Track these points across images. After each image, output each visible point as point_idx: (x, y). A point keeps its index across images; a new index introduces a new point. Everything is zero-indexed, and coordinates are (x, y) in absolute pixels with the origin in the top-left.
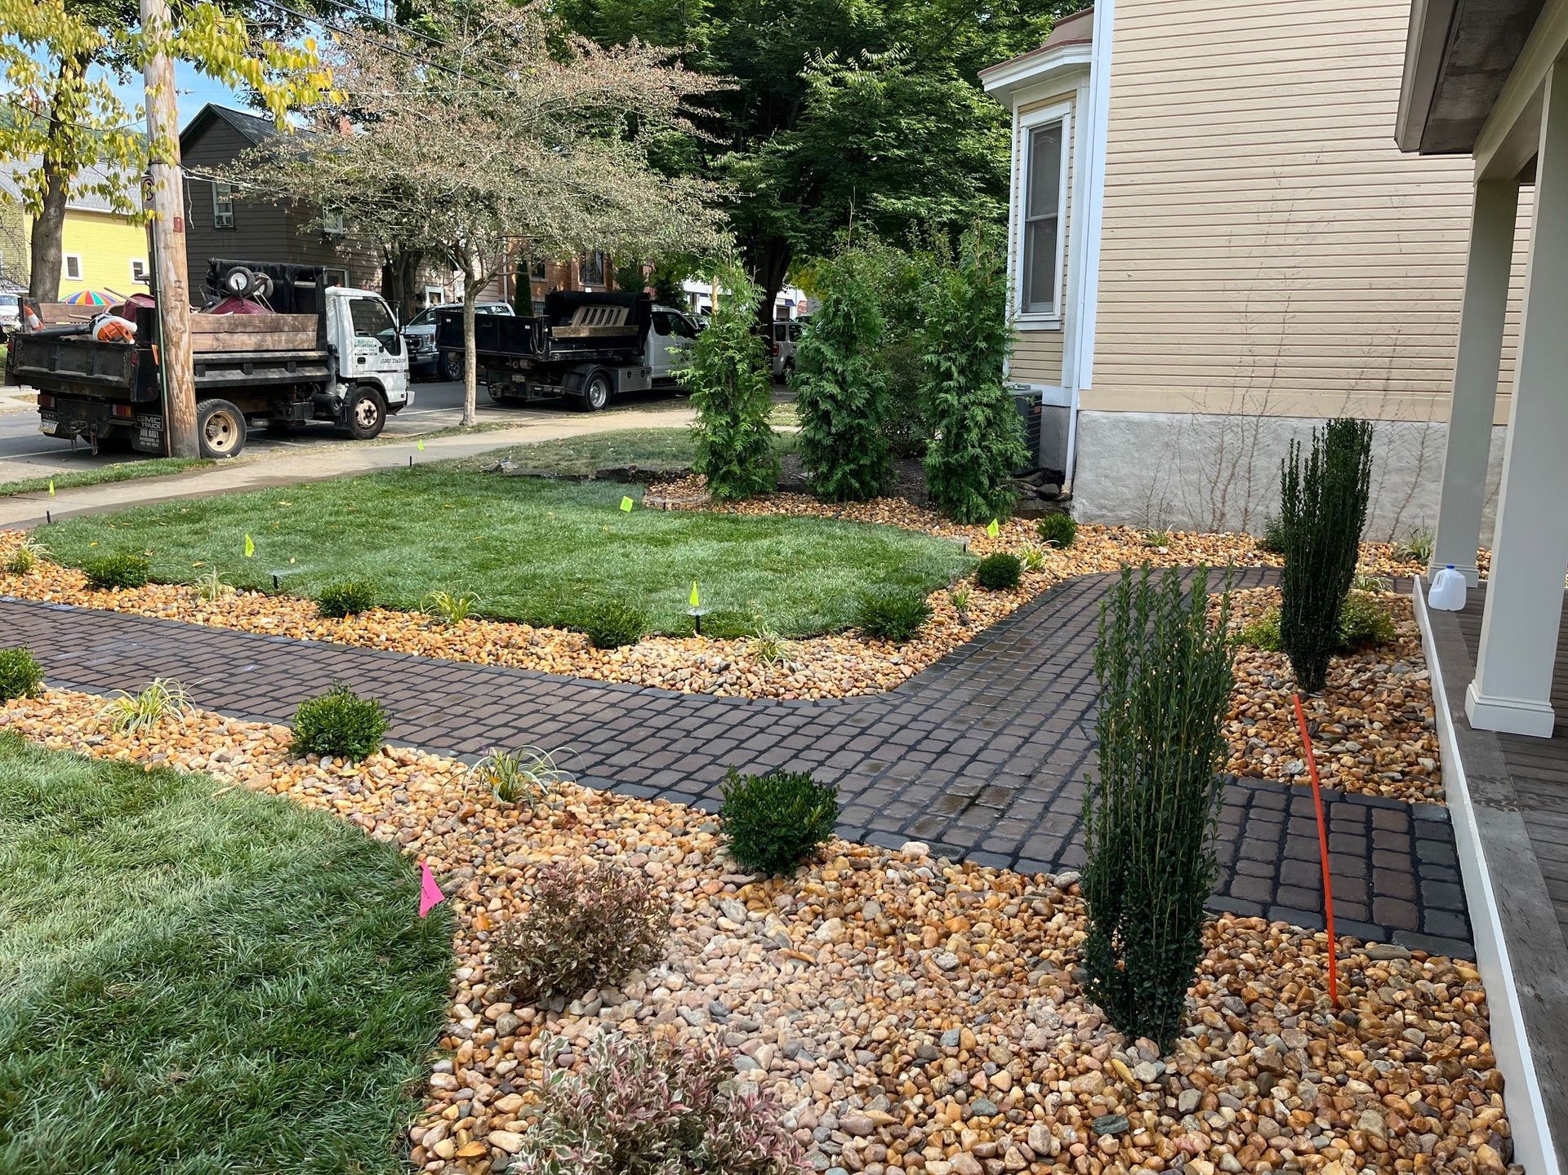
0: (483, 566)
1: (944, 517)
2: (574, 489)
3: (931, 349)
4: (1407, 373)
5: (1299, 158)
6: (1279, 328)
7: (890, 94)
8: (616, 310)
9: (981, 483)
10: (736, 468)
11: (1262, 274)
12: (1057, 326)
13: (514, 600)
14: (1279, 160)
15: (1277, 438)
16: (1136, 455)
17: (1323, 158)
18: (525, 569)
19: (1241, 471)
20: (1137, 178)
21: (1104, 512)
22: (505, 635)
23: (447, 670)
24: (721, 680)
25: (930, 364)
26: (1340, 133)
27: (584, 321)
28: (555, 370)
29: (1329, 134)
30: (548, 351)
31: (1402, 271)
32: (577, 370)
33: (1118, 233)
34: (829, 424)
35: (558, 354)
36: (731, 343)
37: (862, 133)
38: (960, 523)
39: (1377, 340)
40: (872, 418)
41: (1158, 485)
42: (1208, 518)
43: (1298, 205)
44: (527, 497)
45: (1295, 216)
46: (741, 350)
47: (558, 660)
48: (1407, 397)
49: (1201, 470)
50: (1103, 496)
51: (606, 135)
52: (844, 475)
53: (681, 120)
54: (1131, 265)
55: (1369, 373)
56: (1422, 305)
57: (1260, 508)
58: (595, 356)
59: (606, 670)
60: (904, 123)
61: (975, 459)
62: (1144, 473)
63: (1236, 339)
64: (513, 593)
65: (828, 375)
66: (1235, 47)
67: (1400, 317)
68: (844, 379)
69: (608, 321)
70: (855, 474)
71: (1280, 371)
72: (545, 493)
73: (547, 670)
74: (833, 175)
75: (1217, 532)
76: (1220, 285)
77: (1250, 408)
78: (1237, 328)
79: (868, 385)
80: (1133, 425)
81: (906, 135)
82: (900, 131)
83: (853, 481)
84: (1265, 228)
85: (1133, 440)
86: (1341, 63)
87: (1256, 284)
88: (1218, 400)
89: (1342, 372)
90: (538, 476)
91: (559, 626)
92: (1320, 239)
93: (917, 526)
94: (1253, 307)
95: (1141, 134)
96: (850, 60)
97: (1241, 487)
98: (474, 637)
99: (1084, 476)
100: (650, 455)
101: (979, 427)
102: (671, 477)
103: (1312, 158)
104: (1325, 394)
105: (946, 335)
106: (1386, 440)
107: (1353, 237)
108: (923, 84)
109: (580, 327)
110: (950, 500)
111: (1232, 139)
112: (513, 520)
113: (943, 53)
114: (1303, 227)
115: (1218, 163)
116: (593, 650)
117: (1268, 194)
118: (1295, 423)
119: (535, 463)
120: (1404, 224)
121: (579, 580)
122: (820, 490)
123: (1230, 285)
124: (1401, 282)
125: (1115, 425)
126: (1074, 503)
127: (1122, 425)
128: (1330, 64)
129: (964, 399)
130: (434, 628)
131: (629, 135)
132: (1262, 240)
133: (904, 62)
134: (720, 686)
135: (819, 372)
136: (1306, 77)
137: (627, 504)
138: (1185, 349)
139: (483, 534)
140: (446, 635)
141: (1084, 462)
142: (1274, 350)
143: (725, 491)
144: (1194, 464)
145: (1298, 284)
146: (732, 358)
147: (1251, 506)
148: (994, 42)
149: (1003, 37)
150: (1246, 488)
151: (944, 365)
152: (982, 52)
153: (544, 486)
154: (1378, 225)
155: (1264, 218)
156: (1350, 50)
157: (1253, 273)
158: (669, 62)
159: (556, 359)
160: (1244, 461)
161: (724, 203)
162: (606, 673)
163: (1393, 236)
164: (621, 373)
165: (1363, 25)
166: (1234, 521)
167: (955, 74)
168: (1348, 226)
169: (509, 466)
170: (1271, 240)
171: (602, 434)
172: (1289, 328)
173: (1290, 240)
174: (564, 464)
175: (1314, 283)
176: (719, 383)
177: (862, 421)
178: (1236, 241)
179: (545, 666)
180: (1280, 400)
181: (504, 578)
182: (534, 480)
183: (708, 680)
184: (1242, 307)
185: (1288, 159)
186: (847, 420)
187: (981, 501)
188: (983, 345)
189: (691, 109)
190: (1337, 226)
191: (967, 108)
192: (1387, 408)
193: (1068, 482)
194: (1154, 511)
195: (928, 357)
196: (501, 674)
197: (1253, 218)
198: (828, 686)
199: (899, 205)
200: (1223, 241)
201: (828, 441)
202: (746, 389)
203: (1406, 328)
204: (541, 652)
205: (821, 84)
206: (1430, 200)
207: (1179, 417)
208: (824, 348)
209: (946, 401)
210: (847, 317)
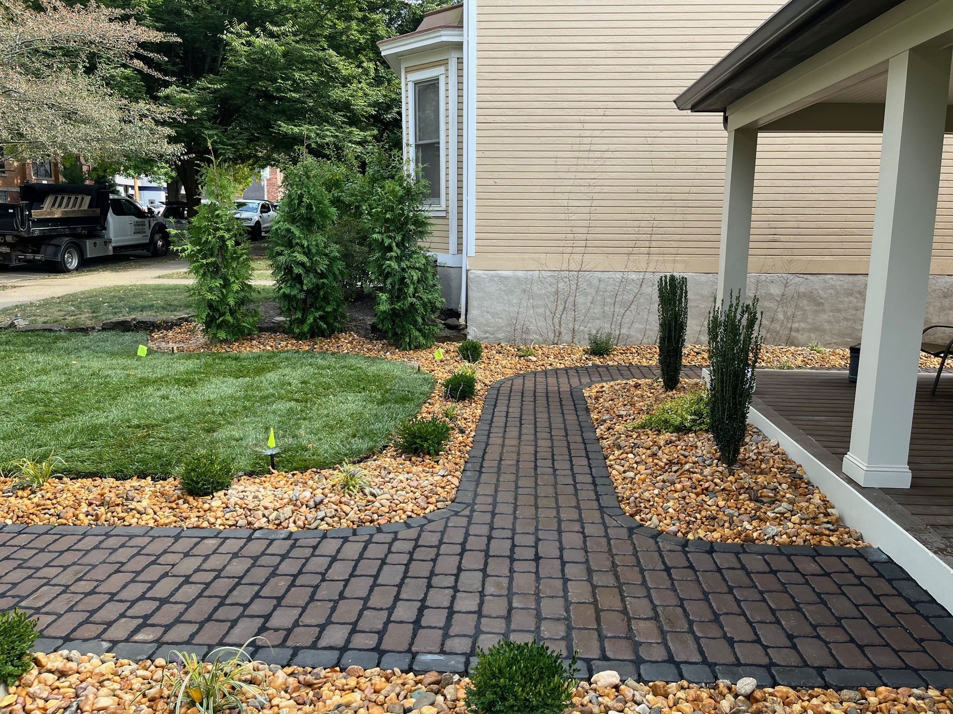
0: (39, 420)
1: (391, 345)
2: (86, 340)
3: (377, 230)
4: (660, 244)
5: (594, 112)
6: (587, 216)
7: (285, 55)
8: (80, 197)
9: (416, 321)
10: (229, 318)
11: (576, 182)
12: (444, 214)
13: (87, 452)
14: (583, 112)
15: (590, 285)
16: (506, 298)
17: (608, 112)
18: (82, 421)
19: (569, 306)
20: (497, 119)
21: (488, 335)
22: (96, 492)
23: (49, 538)
24: (321, 514)
25: (376, 240)
26: (616, 98)
27: (53, 205)
28: (36, 243)
29: (610, 98)
30: (29, 228)
31: (654, 182)
32: (54, 242)
33: (487, 154)
34: (301, 283)
35: (37, 231)
36: (221, 226)
37: (268, 81)
38: (405, 349)
39: (643, 224)
40: (331, 278)
41: (520, 316)
42: (551, 336)
43: (595, 140)
44: (47, 349)
45: (593, 148)
46: (228, 230)
47: (160, 513)
48: (660, 258)
49: (546, 306)
50: (486, 325)
51: (74, 68)
52: (315, 320)
53: (135, 61)
54: (496, 175)
55: (639, 244)
56: (666, 203)
57: (582, 328)
58: (67, 231)
59: (210, 517)
60: (297, 75)
61: (412, 305)
62: (511, 309)
63: (562, 223)
64: (83, 446)
65: (298, 248)
66: (553, 39)
67: (655, 210)
68: (309, 250)
69: (74, 206)
70: (322, 318)
71: (589, 243)
72: (60, 344)
73: (151, 523)
74: (243, 108)
75: (557, 344)
76: (551, 189)
77: (573, 267)
78: (563, 216)
79: (326, 255)
80: (503, 279)
81: (298, 84)
82: (294, 81)
83: (322, 324)
84: (577, 154)
85: (504, 288)
86: (615, 54)
87: (573, 189)
88: (554, 262)
89: (624, 243)
90: (50, 330)
91: (142, 476)
92: (608, 162)
93: (372, 354)
94: (572, 203)
95: (499, 91)
96: (257, 29)
97: (570, 315)
98: (66, 499)
99: (474, 312)
100: (143, 309)
101: (414, 284)
102: (169, 326)
103: (601, 112)
104: (616, 257)
105: (387, 220)
106: (650, 284)
107: (627, 162)
108: (308, 51)
109: (50, 210)
110: (395, 334)
111: (554, 97)
112: (44, 372)
113: (317, 31)
114: (598, 154)
115: (546, 112)
116: (191, 499)
117: (577, 133)
118: (599, 275)
119: (43, 319)
120: (654, 155)
121: (138, 426)
122: (297, 331)
123: (558, 189)
124: (654, 189)
125: (491, 278)
126: (468, 330)
127: (496, 279)
128: (610, 54)
129: (403, 265)
130: (20, 493)
131: (90, 70)
132: (574, 161)
133: (295, 35)
134: (322, 520)
135: (290, 245)
136: (596, 61)
137: (142, 350)
138: (532, 230)
139: (23, 387)
140: (36, 500)
141: (473, 303)
142: (585, 230)
143: (222, 335)
144: (541, 303)
145: (597, 189)
146: (223, 237)
147: (577, 327)
148: (348, 28)
149: (354, 24)
150: (573, 316)
151: (387, 242)
152: (341, 34)
153: (57, 339)
154: (641, 154)
155: (576, 147)
156: (619, 47)
157: (570, 182)
158: (125, 18)
159: (37, 233)
160: (571, 299)
161: (172, 123)
162: (212, 520)
163: (648, 162)
164: (89, 243)
165: (627, 31)
166: (567, 337)
167: (326, 46)
168: (624, 155)
169: (21, 323)
170: (580, 162)
171: (90, 292)
172: (594, 217)
173: (591, 162)
174: (70, 319)
175: (606, 189)
176: (212, 255)
177: (325, 281)
178: (560, 162)
179: (148, 520)
180: (591, 261)
181: (67, 432)
182: (47, 333)
183: (310, 516)
184: (565, 203)
185: (588, 112)
186: (314, 280)
187: (417, 334)
188: (412, 227)
189: (145, 53)
190: (618, 154)
191: (336, 70)
192: (651, 265)
193: (463, 317)
194: (518, 333)
195: (375, 236)
196: (107, 535)
197: (569, 147)
198: (409, 507)
199: (296, 130)
200: (552, 161)
201: (302, 296)
202: (233, 259)
203: (658, 217)
204: (139, 506)
205: (236, 43)
206: (668, 141)
207: (531, 273)
208: (293, 229)
209: (389, 266)
210: (309, 207)
